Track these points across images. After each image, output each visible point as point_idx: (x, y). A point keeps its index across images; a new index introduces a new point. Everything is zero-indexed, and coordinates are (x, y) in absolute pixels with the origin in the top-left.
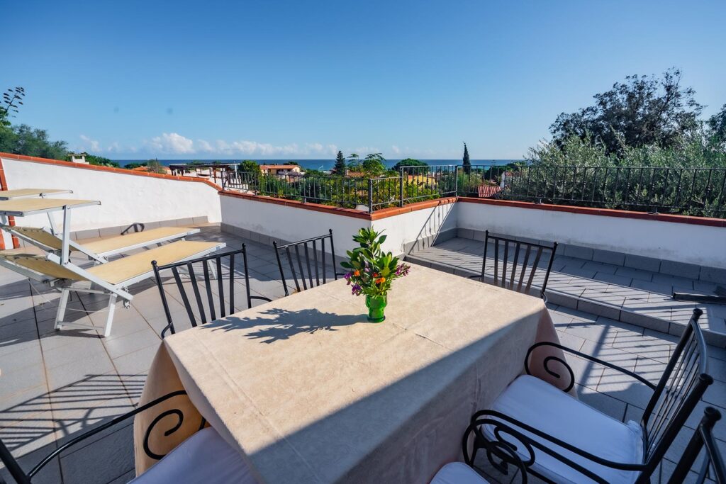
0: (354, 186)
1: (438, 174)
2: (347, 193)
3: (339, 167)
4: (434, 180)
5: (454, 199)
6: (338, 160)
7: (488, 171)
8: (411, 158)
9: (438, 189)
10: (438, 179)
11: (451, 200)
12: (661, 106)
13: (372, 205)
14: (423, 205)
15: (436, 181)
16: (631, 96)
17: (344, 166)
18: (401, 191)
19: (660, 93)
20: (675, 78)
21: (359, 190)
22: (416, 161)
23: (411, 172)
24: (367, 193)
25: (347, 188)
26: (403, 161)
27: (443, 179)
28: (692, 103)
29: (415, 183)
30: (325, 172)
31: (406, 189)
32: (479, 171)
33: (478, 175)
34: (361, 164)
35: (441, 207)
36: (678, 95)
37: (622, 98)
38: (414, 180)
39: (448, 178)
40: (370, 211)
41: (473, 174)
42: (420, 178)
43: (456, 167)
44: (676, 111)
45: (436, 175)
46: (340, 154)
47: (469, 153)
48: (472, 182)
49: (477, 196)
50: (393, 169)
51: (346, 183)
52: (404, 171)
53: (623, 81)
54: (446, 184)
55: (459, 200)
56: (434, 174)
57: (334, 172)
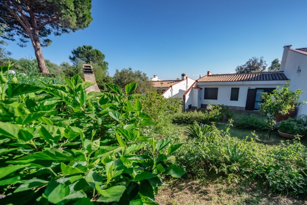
12: (259, 65)
16: (253, 62)
19: (259, 61)
20: (262, 58)
28: (265, 64)
36: (263, 62)
37: (251, 63)
44: (262, 66)
53: (251, 58)
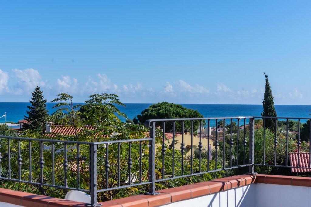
0: (64, 154)
1: (220, 130)
2: (49, 166)
3: (35, 117)
4: (211, 142)
5: (249, 178)
6: (34, 104)
7: (305, 125)
8: (170, 102)
9: (219, 160)
10: (220, 140)
11: (242, 180)
13: (96, 191)
14: (194, 190)
15: (215, 144)
17: (44, 115)
18: (151, 161)
21: (71, 160)
22: (178, 106)
23: (169, 128)
24: (88, 165)
25: (49, 157)
26: (154, 106)
27: (229, 141)
29: (177, 147)
30: (9, 125)
31: (161, 158)
32: (290, 125)
33: (290, 133)
34: (76, 112)
35: (223, 194)
38: (174, 142)
39: (236, 139)
40: (93, 202)
41: (281, 130)
42: (187, 139)
43: (251, 120)
45: (215, 133)
46: (37, 93)
47: (273, 94)
48: (280, 146)
49: (288, 172)
50: (135, 121)
51: (47, 148)
52: (157, 125)
54: (233, 150)
55: (258, 181)
56: (211, 130)
57: (26, 126)
